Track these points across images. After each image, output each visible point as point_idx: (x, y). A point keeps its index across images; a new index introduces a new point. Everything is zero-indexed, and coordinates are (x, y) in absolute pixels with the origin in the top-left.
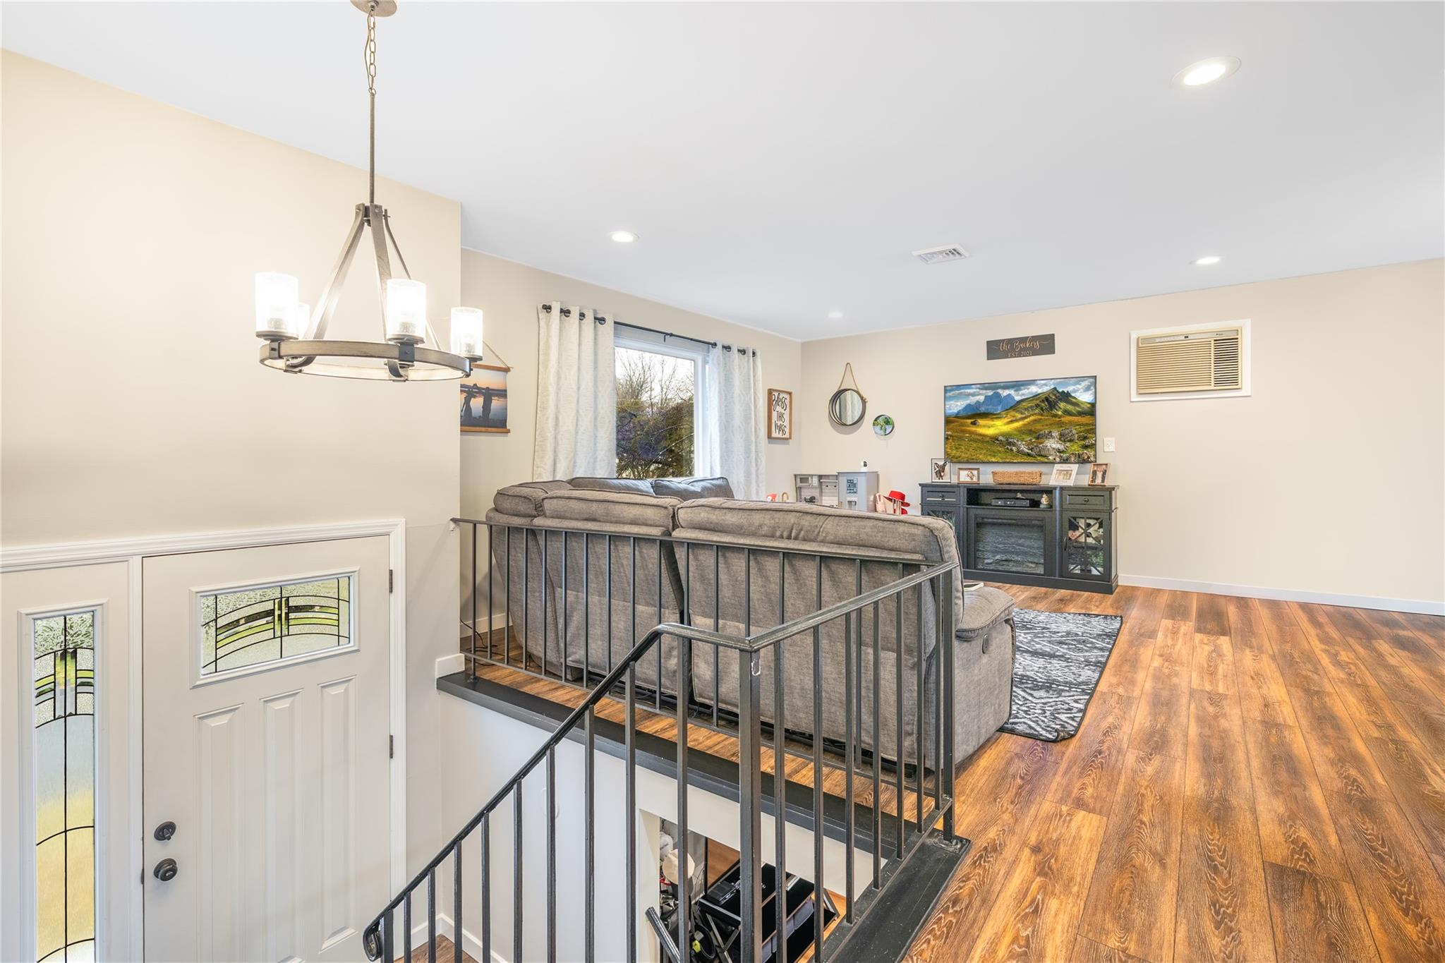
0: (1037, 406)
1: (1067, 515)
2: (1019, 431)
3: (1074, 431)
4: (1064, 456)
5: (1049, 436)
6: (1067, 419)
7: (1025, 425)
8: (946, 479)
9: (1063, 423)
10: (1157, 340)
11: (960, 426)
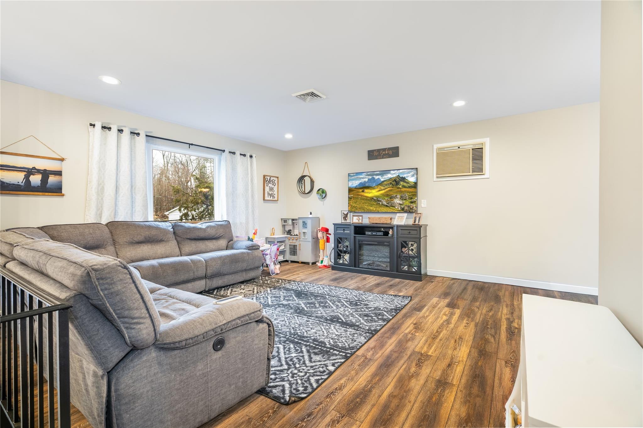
0: (391, 183)
1: (401, 240)
2: (383, 195)
3: (407, 195)
4: (402, 206)
5: (396, 197)
6: (404, 189)
7: (385, 192)
8: (348, 221)
9: (402, 191)
10: (446, 149)
11: (357, 192)
